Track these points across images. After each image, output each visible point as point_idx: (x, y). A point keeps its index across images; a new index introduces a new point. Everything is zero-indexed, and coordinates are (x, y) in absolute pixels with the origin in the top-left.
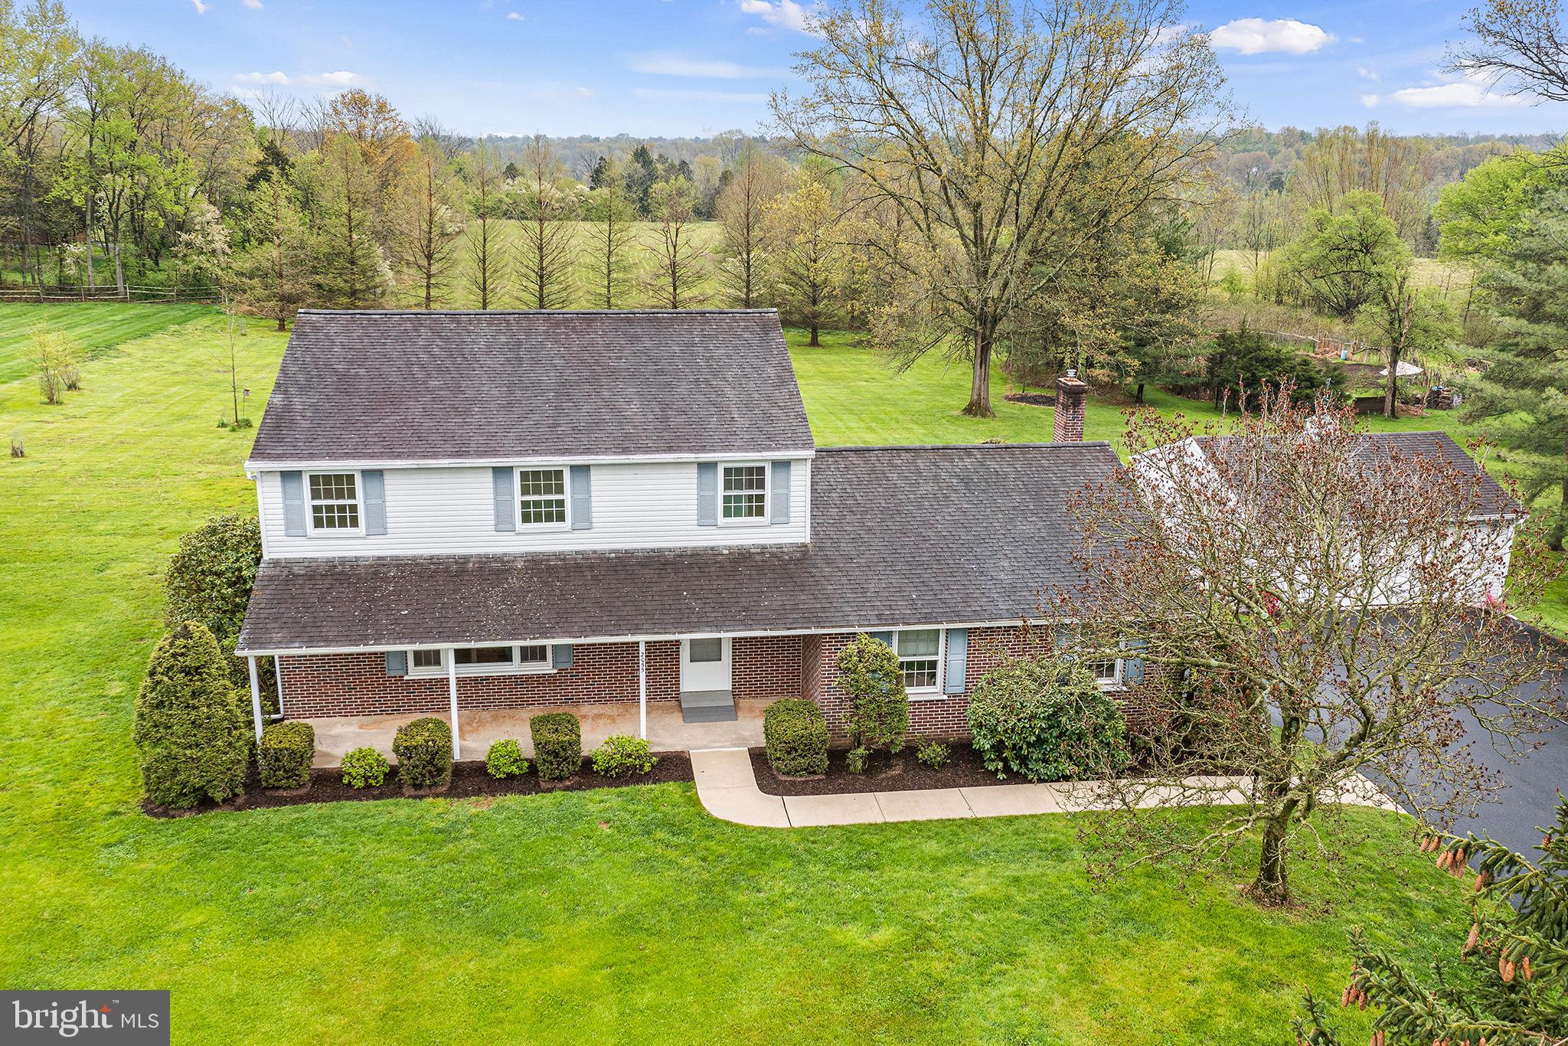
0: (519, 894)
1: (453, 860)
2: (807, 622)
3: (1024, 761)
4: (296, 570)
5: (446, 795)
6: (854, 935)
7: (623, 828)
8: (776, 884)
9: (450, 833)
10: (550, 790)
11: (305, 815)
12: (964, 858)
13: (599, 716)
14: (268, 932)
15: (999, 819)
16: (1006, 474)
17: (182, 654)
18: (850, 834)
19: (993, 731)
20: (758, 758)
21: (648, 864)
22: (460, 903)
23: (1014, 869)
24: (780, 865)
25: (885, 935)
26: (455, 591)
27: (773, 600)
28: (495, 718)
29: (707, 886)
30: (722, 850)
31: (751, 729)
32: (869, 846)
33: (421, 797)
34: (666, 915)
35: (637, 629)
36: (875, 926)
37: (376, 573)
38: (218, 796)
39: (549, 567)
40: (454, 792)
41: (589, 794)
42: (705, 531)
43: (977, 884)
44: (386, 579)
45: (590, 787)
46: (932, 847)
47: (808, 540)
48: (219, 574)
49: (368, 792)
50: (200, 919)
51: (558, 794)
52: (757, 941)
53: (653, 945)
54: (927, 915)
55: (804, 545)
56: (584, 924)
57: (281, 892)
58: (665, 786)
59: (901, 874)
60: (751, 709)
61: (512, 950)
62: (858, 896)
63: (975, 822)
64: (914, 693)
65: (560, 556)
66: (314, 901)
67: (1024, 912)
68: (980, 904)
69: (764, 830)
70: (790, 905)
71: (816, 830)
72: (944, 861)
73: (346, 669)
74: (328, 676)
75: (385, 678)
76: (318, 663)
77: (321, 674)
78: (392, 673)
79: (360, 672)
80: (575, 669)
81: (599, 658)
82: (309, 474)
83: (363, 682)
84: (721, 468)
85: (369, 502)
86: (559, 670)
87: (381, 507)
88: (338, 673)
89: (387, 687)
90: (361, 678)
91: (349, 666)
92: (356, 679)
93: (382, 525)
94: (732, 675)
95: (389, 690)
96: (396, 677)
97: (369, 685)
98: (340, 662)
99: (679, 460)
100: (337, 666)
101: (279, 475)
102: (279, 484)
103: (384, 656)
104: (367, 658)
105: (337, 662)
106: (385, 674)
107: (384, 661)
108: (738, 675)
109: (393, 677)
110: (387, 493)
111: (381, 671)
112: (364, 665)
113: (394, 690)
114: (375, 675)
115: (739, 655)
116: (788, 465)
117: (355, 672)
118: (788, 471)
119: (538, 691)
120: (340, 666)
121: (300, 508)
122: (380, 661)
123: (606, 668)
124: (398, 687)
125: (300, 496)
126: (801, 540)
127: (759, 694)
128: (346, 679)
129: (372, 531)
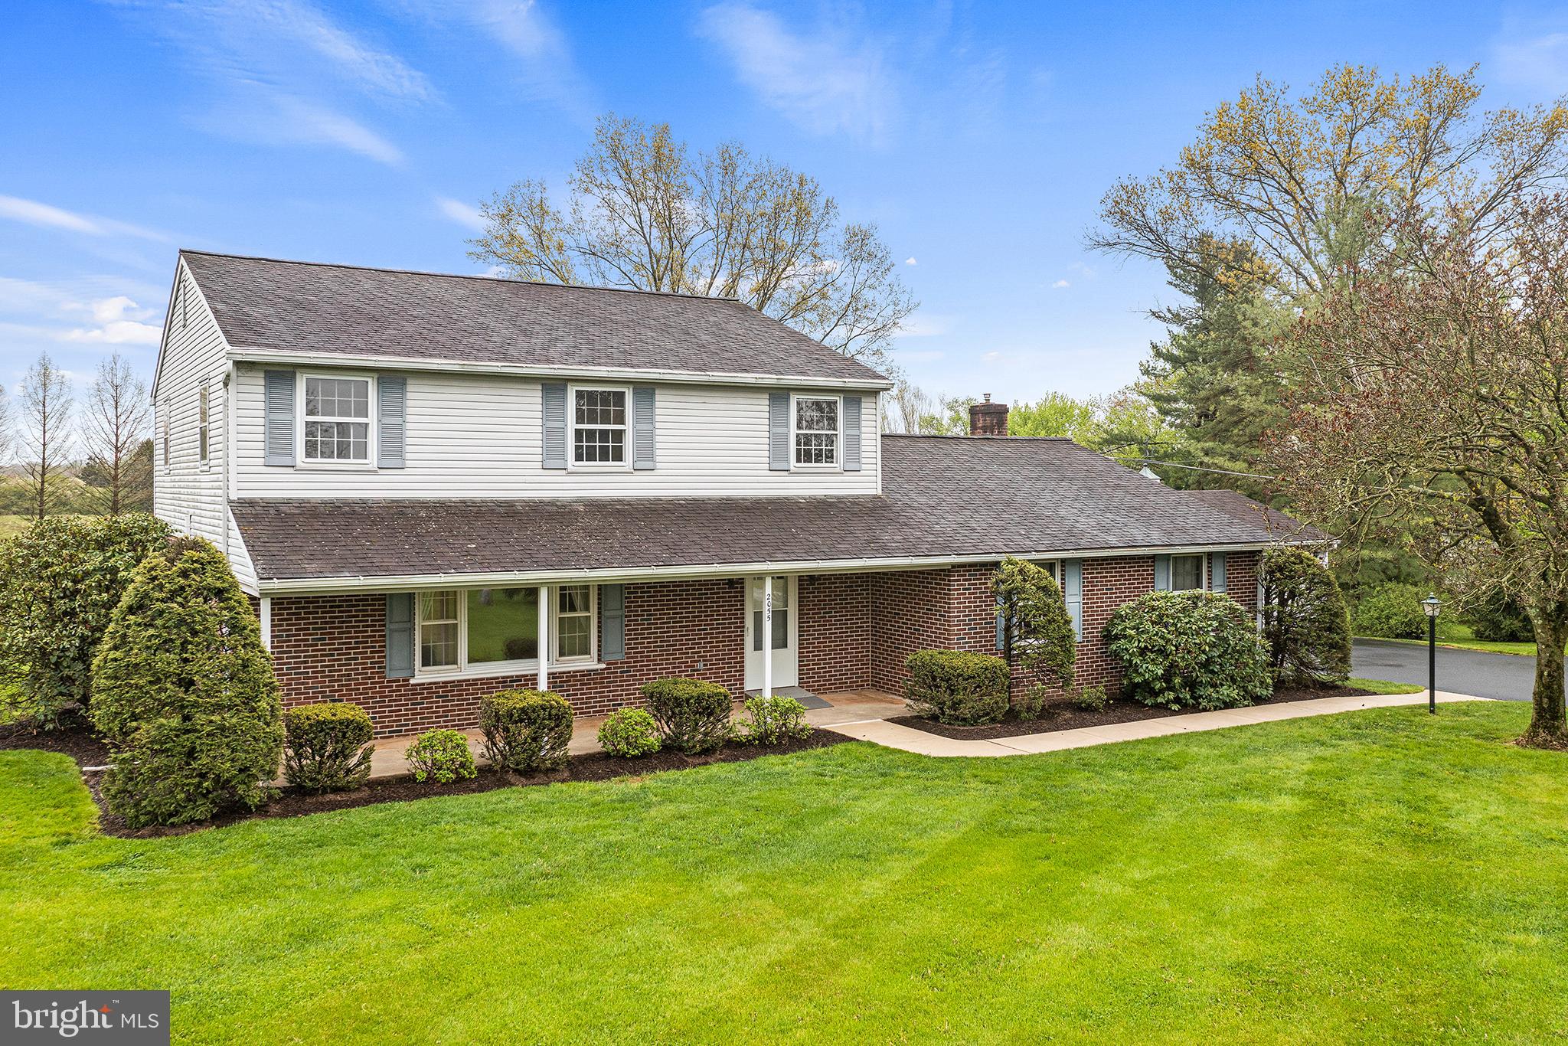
19: (1162, 651)
33: (544, 784)
37: (400, 513)
42: (777, 477)
44: (417, 519)
47: (880, 492)
55: (878, 497)
65: (623, 502)
73: (330, 671)
74: (303, 683)
75: (383, 682)
76: (290, 663)
77: (293, 679)
78: (394, 675)
79: (349, 675)
80: (626, 662)
81: (654, 647)
82: (305, 376)
83: (352, 690)
84: (794, 399)
85: (386, 420)
86: (608, 664)
87: (400, 429)
88: (317, 677)
89: (386, 697)
90: (351, 685)
91: (334, 666)
92: (343, 685)
93: (400, 454)
94: (799, 666)
95: (389, 701)
96: (399, 681)
97: (361, 694)
98: (322, 661)
99: (760, 381)
100: (317, 667)
101: (262, 375)
102: (262, 389)
103: (384, 646)
104: (360, 653)
105: (318, 661)
106: (384, 677)
107: (384, 657)
108: (805, 665)
109: (394, 681)
110: (409, 411)
111: (378, 673)
112: (355, 664)
113: (395, 701)
114: (369, 678)
115: (806, 640)
116: (859, 402)
117: (342, 675)
118: (859, 408)
119: (581, 694)
120: (322, 666)
121: (290, 425)
122: (379, 657)
123: (662, 660)
124: (401, 695)
125: (291, 409)
126: (873, 492)
127: (828, 689)
128: (328, 687)
129: (386, 463)
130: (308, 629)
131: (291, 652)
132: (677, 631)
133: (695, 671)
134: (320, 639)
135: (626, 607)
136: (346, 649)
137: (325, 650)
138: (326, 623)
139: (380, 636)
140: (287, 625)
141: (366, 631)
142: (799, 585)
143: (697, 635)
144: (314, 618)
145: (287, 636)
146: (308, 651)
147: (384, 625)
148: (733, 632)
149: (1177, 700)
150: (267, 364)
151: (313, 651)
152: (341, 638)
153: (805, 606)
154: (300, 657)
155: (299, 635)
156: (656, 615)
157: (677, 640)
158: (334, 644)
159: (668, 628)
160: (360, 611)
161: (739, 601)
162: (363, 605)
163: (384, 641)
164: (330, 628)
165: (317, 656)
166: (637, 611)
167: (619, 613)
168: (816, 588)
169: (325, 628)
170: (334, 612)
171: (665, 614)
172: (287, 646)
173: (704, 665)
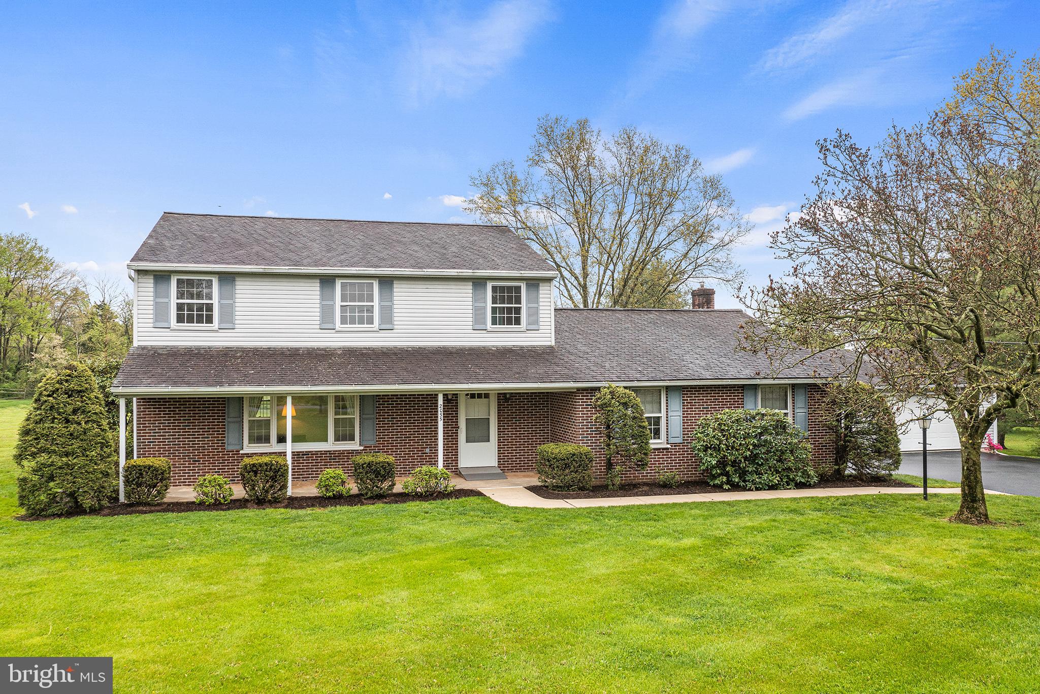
0: (367, 537)
2: (566, 379)
3: (743, 474)
4: (160, 351)
8: (582, 527)
17: (67, 381)
18: (626, 508)
19: (717, 449)
21: (471, 524)
26: (291, 363)
27: (536, 370)
30: (529, 517)
31: (520, 481)
32: (645, 513)
34: (499, 540)
35: (438, 381)
37: (226, 354)
39: (362, 354)
40: (290, 506)
42: (478, 334)
43: (743, 523)
44: (234, 357)
45: (404, 502)
47: (553, 343)
51: (379, 505)
52: (585, 546)
55: (551, 346)
56: (430, 545)
58: (466, 499)
59: (680, 522)
61: (372, 556)
65: (370, 349)
66: (182, 544)
69: (558, 509)
73: (193, 444)
74: (177, 450)
75: (224, 452)
76: (170, 439)
77: (171, 448)
78: (230, 448)
79: (204, 447)
80: (377, 447)
81: (396, 438)
82: (176, 278)
83: (205, 455)
84: (490, 285)
85: (223, 302)
86: (365, 447)
87: (232, 306)
88: (185, 447)
89: (226, 460)
90: (205, 452)
91: (195, 441)
92: (200, 452)
93: (232, 321)
94: (498, 453)
95: (228, 463)
96: (233, 451)
97: (211, 458)
98: (188, 438)
99: (461, 274)
100: (185, 441)
101: (152, 277)
102: (152, 285)
103: (225, 431)
104: (211, 434)
105: (186, 438)
106: (225, 449)
107: (225, 437)
108: (502, 453)
109: (231, 451)
110: (237, 296)
111: (221, 446)
112: (208, 441)
113: (231, 463)
114: (216, 449)
115: (503, 437)
116: (537, 286)
117: (200, 447)
118: (538, 290)
119: (347, 464)
120: (188, 441)
121: (167, 305)
122: (221, 437)
123: (401, 446)
124: (234, 460)
125: (168, 296)
126: (549, 344)
127: (518, 469)
128: (192, 453)
129: (223, 326)
130: (180, 420)
131: (170, 432)
132: (412, 429)
133: (424, 453)
134: (187, 426)
135: (377, 413)
136: (203, 432)
137: (190, 432)
138: (191, 417)
139: (222, 425)
140: (168, 417)
141: (214, 422)
142: (498, 402)
143: (425, 431)
144: (183, 414)
145: (168, 423)
146: (180, 432)
147: (225, 419)
148: (450, 430)
149: (728, 482)
150: (154, 271)
151: (183, 432)
152: (199, 426)
153: (502, 415)
154: (175, 435)
155: (175, 423)
156: (397, 418)
157: (411, 434)
158: (195, 429)
159: (405, 426)
160: (211, 410)
161: (454, 411)
162: (212, 407)
163: (225, 428)
164: (193, 420)
165: (185, 435)
166: (385, 415)
167: (372, 416)
168: (509, 405)
169: (190, 420)
170: (195, 410)
171: (403, 418)
172: (168, 429)
173: (430, 450)
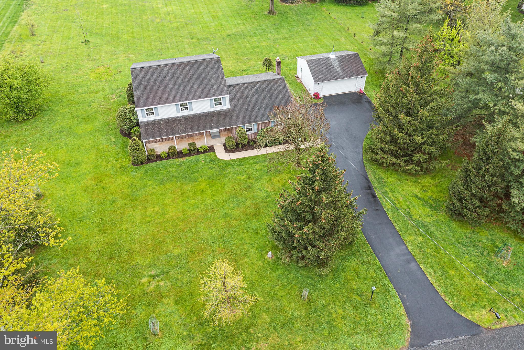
0: (193, 175)
1: (182, 170)
2: (230, 125)
4: (145, 123)
5: (178, 158)
6: (240, 177)
7: (206, 162)
8: (229, 170)
9: (180, 165)
10: (193, 155)
11: (157, 164)
12: (256, 163)
13: (197, 139)
14: (161, 184)
15: (261, 155)
16: (264, 87)
18: (239, 160)
20: (225, 145)
21: (210, 168)
22: (186, 177)
23: (263, 164)
24: (229, 166)
25: (244, 176)
26: (173, 125)
27: (224, 122)
28: (180, 141)
29: (219, 171)
30: (221, 164)
31: (223, 139)
32: (242, 162)
33: (174, 159)
34: (214, 176)
35: (203, 130)
36: (243, 175)
37: (159, 123)
38: (144, 162)
39: (187, 118)
40: (178, 157)
41: (199, 155)
42: (212, 108)
43: (257, 167)
44: (161, 124)
45: (199, 154)
46: (252, 161)
48: (127, 119)
49: (165, 159)
50: (151, 183)
51: (195, 156)
52: (227, 179)
53: (213, 181)
54: (250, 173)
55: (229, 109)
56: (203, 179)
57: (160, 177)
58: (211, 153)
59: (247, 166)
60: (222, 135)
61: (195, 183)
62: (241, 171)
63: (258, 156)
64: (248, 133)
65: (188, 116)
66: (165, 178)
67: (264, 171)
68: (258, 170)
69: (227, 160)
70: (231, 173)
71: (234, 160)
72: (253, 163)
84: (214, 99)
93: (158, 114)
99: (207, 99)
110: (158, 110)
118: (225, 98)
